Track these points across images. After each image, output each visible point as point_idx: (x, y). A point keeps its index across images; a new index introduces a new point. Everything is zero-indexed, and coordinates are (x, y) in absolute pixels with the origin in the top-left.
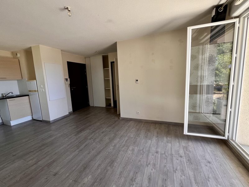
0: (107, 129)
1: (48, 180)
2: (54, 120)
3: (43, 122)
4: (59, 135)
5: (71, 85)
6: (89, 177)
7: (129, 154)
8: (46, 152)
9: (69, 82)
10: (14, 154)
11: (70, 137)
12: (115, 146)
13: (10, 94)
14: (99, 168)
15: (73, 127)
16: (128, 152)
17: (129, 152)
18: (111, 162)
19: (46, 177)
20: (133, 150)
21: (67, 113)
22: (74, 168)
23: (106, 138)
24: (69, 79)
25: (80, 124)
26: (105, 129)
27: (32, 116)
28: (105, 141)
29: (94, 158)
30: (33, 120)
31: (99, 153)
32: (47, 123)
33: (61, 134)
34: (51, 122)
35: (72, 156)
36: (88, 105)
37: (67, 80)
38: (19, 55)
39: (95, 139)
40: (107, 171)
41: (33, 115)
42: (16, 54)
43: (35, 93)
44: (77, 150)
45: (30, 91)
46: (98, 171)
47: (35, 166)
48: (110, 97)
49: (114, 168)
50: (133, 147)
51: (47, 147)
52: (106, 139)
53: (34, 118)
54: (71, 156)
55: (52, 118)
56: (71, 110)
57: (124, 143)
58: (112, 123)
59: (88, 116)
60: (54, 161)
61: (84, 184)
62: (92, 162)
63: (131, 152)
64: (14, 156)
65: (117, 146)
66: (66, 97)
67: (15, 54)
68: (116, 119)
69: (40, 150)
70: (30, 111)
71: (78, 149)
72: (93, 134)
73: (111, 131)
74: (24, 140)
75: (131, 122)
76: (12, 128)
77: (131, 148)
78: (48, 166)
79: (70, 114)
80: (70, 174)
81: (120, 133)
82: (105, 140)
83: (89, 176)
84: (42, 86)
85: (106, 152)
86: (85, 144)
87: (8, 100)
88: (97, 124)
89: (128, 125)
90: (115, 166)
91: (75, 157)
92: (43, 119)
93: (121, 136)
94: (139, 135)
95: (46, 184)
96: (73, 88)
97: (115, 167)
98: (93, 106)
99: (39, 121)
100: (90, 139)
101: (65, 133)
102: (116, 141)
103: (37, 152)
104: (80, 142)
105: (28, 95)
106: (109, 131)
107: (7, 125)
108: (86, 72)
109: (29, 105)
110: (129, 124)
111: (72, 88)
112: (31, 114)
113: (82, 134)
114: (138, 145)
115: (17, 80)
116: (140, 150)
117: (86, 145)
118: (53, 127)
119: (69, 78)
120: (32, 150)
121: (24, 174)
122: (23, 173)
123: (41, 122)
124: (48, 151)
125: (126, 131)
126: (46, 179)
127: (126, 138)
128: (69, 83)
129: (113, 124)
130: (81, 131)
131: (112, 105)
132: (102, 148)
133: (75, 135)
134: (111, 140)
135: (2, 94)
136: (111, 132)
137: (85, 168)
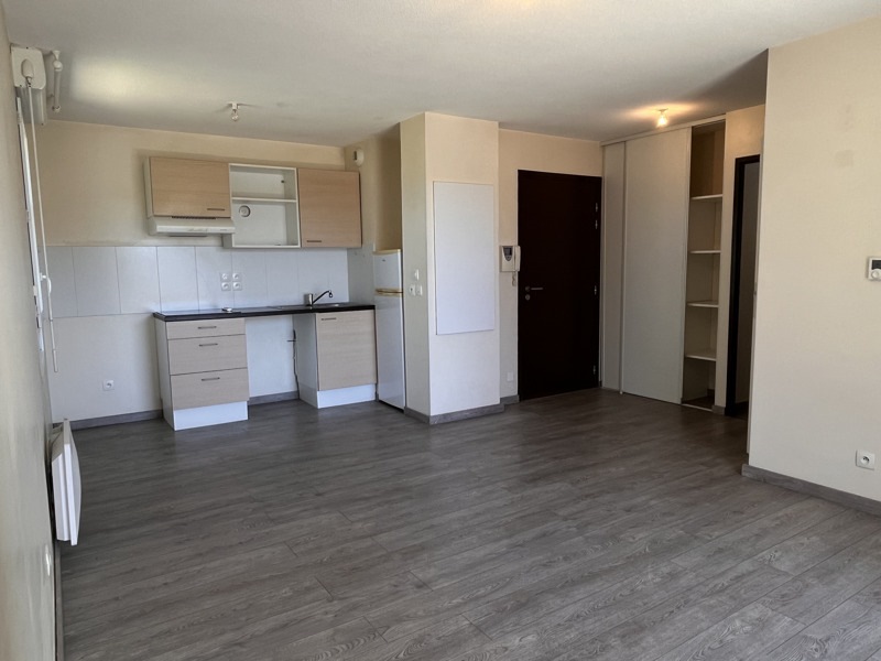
0: (653, 502)
1: (397, 592)
2: (445, 416)
3: (408, 416)
4: (452, 472)
5: (525, 279)
6: (530, 638)
7: (733, 632)
8: (404, 512)
9: (515, 263)
10: (321, 490)
11: (489, 488)
12: (673, 576)
13: (325, 300)
14: (572, 626)
15: (509, 456)
16: (733, 619)
17: (738, 623)
18: (635, 627)
19: (393, 582)
20: (762, 624)
21: (494, 399)
22: (482, 591)
23: (641, 535)
24: (517, 251)
25: (537, 452)
26: (644, 498)
27: (376, 385)
28: (631, 543)
29: (562, 587)
30: (379, 402)
31: (591, 578)
32: (419, 420)
33: (459, 471)
34: (432, 422)
35: (482, 553)
36: (592, 381)
37: (511, 254)
38: (361, 158)
39: (589, 524)
40: (603, 649)
41: (379, 385)
42: (355, 153)
43: (392, 298)
44: (505, 542)
45: (380, 291)
46: (567, 634)
47: (368, 542)
48: (713, 352)
49: (636, 649)
50: (770, 613)
51: (411, 498)
52: (640, 539)
53: (381, 398)
54: (480, 553)
55: (437, 407)
56: (513, 390)
57: (724, 581)
58: (692, 485)
59: (580, 428)
60: (422, 548)
61: (506, 649)
62: (551, 596)
63: (748, 628)
64: (319, 495)
65: (683, 582)
66: (498, 331)
67: (350, 154)
68: (724, 469)
69: (387, 502)
70: (371, 368)
71: (510, 536)
72: (583, 504)
73: (673, 515)
74: (347, 460)
75: (811, 503)
76: (320, 414)
77: (753, 612)
78: (406, 553)
79: (506, 405)
80: (465, 603)
81: (717, 533)
82: (631, 540)
83: (529, 635)
84: (417, 275)
85: (619, 585)
86: (538, 530)
87: (319, 316)
88: (614, 470)
89: (780, 514)
90: (644, 644)
91: (494, 559)
92: (408, 406)
93: (720, 551)
94: (833, 572)
95: (393, 601)
96: (531, 293)
97: (644, 649)
98: (615, 387)
99: (393, 411)
100: (565, 519)
101: (474, 470)
102: (680, 562)
103: (379, 505)
104: (521, 517)
105: (372, 307)
106: (664, 514)
107: (306, 403)
108: (598, 216)
109: (370, 346)
110: (789, 510)
111: (526, 293)
112: (373, 379)
113: (537, 490)
114: (801, 614)
115: (348, 249)
116: (805, 637)
117: (544, 535)
118: (437, 442)
119: (519, 244)
120: (367, 495)
121: (341, 551)
122: (339, 548)
123: (398, 415)
124: (410, 514)
125: (758, 536)
126: (395, 586)
127: (746, 566)
128: (518, 268)
129: (698, 488)
130: (535, 480)
131: (721, 399)
132: (606, 566)
133: (509, 489)
134: (661, 551)
135: (306, 297)
136: (673, 518)
137: (520, 606)
